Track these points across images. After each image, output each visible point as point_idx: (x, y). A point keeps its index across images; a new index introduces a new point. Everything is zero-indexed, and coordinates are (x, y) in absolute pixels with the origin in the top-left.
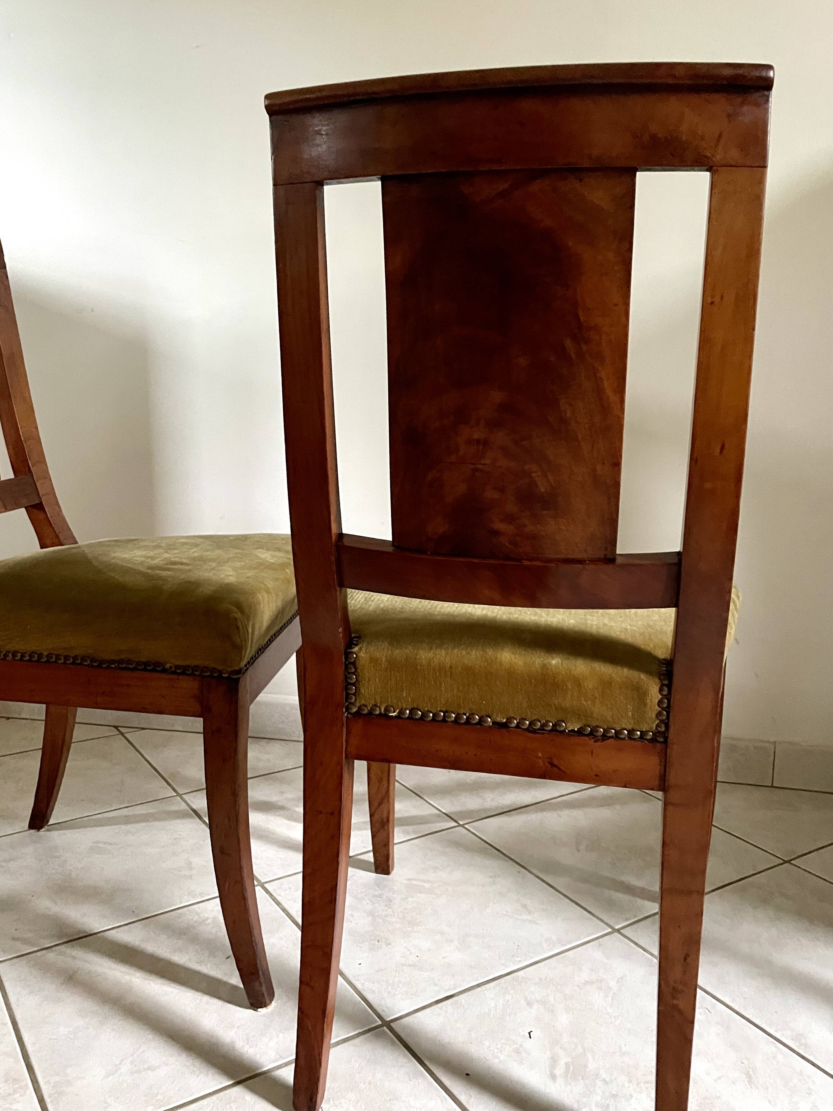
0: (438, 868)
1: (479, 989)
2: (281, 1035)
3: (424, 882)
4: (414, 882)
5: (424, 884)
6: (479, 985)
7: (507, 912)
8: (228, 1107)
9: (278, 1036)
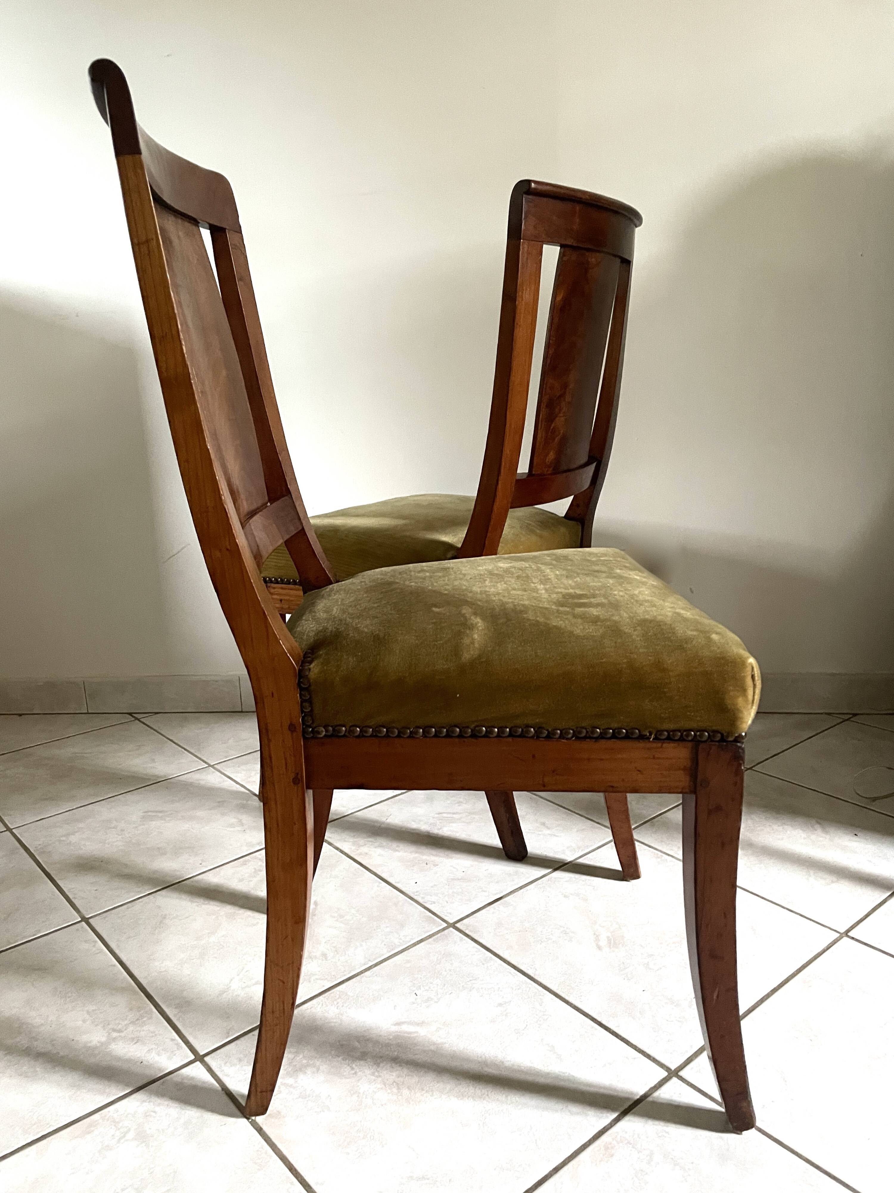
0: (462, 802)
1: (522, 890)
2: (364, 944)
3: (454, 813)
4: (445, 815)
5: (454, 816)
6: (521, 888)
7: (529, 830)
8: (335, 1003)
9: (361, 945)
